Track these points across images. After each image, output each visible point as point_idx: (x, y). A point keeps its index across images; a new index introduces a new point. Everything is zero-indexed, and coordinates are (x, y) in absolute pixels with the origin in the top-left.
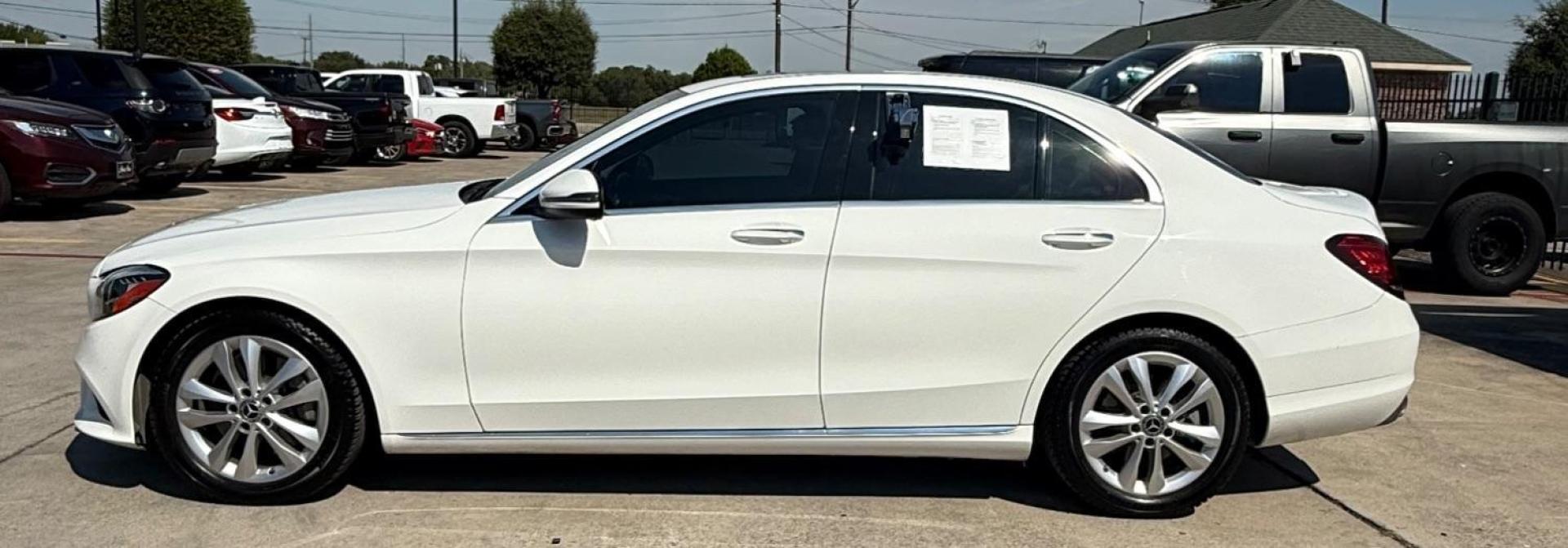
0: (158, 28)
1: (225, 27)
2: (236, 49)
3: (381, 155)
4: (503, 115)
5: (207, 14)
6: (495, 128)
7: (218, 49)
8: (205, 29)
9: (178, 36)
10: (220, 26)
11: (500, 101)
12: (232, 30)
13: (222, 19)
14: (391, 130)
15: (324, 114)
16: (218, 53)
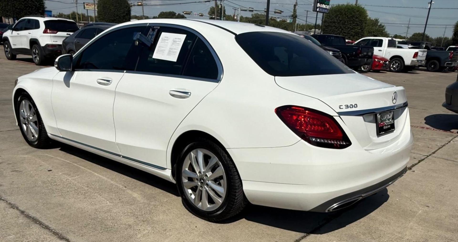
0: (337, 23)
2: (360, 31)
3: (363, 69)
4: (417, 56)
5: (352, 18)
6: (412, 61)
8: (351, 23)
9: (342, 26)
10: (356, 22)
11: (417, 50)
12: (360, 24)
13: (357, 20)
14: (360, 59)
15: (331, 52)
16: (353, 32)
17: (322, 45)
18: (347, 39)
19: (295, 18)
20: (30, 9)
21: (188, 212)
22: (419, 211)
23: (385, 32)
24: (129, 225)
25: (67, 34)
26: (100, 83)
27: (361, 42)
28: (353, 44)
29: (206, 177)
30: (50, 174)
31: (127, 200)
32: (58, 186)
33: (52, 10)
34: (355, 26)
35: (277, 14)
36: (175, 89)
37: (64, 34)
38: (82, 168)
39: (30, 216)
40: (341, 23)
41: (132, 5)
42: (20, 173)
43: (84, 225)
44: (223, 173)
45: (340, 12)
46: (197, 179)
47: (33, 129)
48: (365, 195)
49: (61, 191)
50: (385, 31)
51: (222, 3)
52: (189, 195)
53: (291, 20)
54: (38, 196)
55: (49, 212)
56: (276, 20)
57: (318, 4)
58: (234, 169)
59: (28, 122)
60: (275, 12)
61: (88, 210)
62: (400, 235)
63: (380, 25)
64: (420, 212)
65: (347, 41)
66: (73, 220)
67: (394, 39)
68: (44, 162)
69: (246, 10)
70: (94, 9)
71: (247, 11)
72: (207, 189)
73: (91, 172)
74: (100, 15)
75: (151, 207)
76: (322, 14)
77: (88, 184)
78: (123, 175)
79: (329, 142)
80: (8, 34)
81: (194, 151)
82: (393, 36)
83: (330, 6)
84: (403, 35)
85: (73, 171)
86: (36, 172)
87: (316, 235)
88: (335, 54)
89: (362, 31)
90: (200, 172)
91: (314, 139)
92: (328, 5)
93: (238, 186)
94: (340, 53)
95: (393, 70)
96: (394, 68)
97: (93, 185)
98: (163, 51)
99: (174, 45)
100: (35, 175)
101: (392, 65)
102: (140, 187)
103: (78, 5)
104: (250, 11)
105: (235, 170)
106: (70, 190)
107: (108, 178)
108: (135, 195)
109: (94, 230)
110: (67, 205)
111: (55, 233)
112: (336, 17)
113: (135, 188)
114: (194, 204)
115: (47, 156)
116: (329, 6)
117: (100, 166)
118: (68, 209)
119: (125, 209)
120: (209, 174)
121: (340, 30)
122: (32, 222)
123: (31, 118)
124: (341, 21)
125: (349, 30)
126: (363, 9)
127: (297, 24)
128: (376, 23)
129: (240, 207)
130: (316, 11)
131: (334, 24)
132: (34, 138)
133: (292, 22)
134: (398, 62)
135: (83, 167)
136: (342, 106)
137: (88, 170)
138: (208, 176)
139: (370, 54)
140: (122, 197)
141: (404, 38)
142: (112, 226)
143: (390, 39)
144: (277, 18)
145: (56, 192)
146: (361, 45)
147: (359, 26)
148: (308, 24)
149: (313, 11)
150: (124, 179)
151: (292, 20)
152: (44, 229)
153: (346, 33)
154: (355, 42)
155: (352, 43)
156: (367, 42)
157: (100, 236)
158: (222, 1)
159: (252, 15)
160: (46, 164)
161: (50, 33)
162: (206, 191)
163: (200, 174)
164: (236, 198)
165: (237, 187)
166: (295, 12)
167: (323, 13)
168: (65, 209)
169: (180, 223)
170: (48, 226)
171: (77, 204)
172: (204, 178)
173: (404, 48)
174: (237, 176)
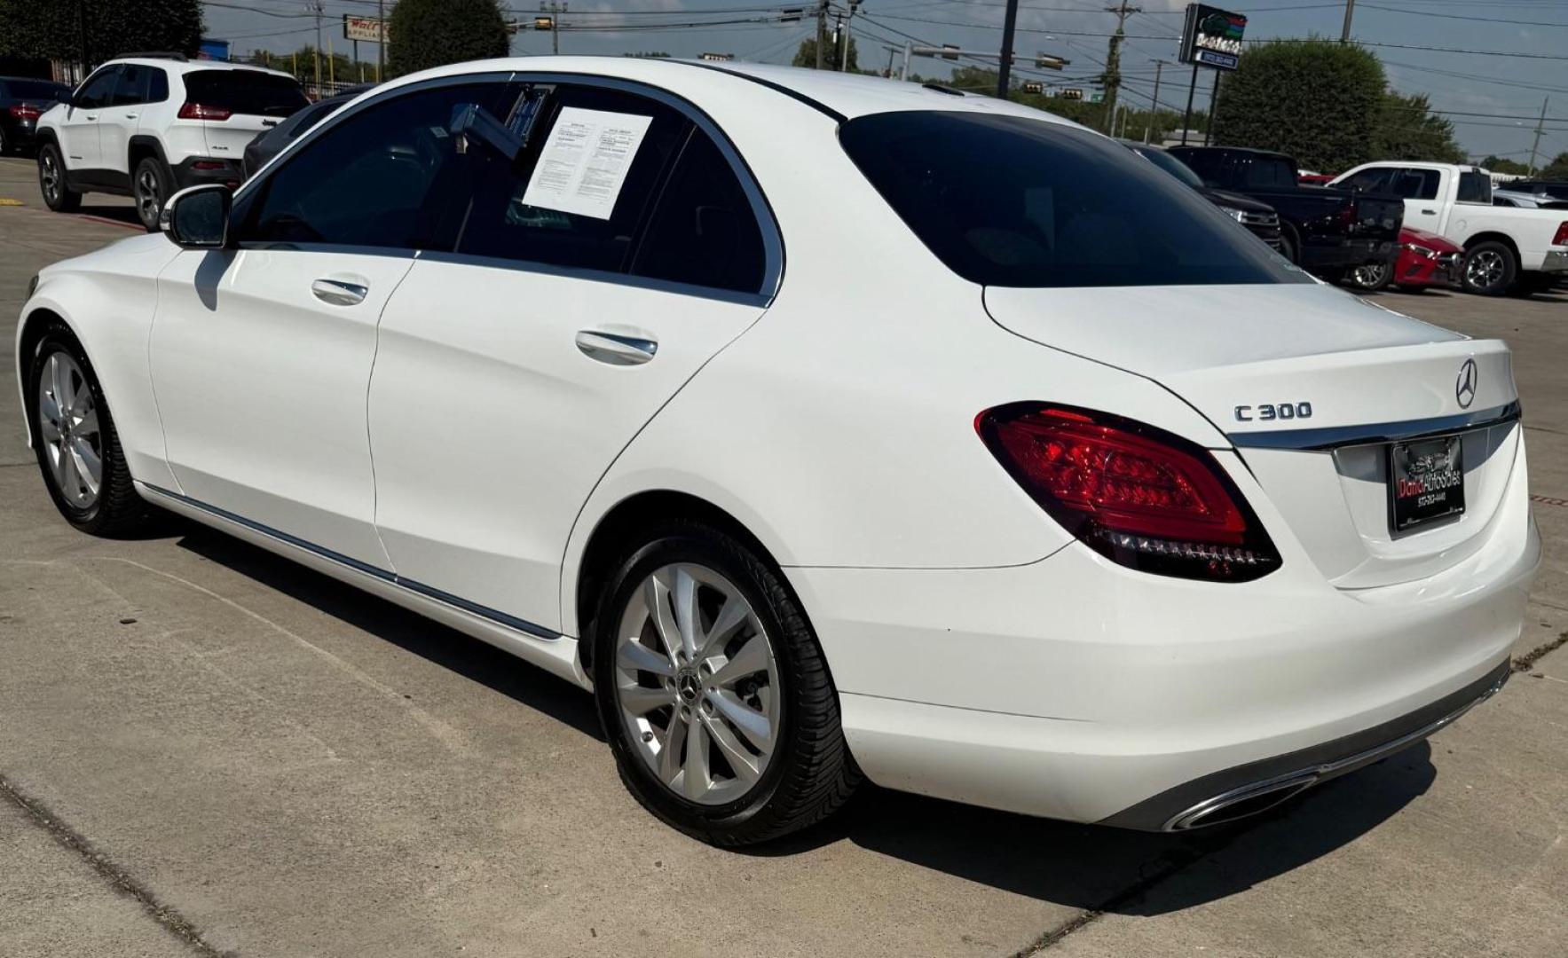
0: (1267, 109)
1: (1347, 108)
2: (1355, 138)
3: (1359, 279)
4: (1567, 236)
5: (1328, 91)
6: (1551, 254)
7: (1331, 138)
8: (1321, 110)
9: (1286, 120)
10: (1340, 108)
12: (1354, 113)
13: (1346, 97)
14: (1349, 243)
15: (1240, 213)
16: (1330, 143)
17: (1207, 186)
18: (1305, 167)
19: (1114, 87)
20: (149, 34)
21: (636, 803)
22: (1556, 837)
23: (1450, 147)
24: (400, 848)
25: (266, 123)
26: (323, 296)
27: (1355, 181)
28: (1326, 186)
29: (705, 673)
30: (127, 635)
31: (406, 749)
32: (149, 680)
33: (228, 41)
34: (1335, 119)
35: (1044, 68)
36: (599, 326)
37: (255, 122)
38: (250, 616)
39: (21, 794)
40: (1284, 108)
41: (515, 27)
42: (15, 625)
43: (222, 842)
44: (769, 663)
45: (1282, 67)
46: (672, 681)
47: (82, 465)
48: (1330, 767)
49: (154, 703)
50: (1452, 142)
51: (841, 25)
52: (642, 741)
53: (1098, 92)
54: (67, 717)
55: (94, 783)
56: (1043, 92)
57: (1201, 36)
58: (812, 646)
59: (67, 437)
60: (1039, 64)
61: (246, 783)
62: (1471, 935)
63: (1434, 119)
64: (1558, 841)
65: (1303, 173)
66: (184, 817)
67: (1484, 171)
68: (111, 587)
69: (930, 55)
70: (378, 39)
71: (936, 56)
72: (708, 719)
73: (285, 632)
74: (396, 58)
75: (496, 778)
76: (1213, 73)
77: (263, 680)
78: (404, 651)
79: (1190, 552)
80: (55, 118)
81: (665, 570)
82: (1480, 160)
83: (1246, 45)
84: (1518, 160)
85: (215, 627)
86: (74, 624)
87: (1126, 918)
88: (1256, 219)
89: (1361, 138)
90: (682, 654)
91: (1126, 541)
92: (1239, 39)
93: (826, 714)
94: (1276, 216)
95: (1477, 285)
96: (1480, 277)
97: (284, 684)
98: (560, 179)
99: (605, 155)
100: (71, 636)
101: (1470, 268)
102: (465, 700)
103: (324, 22)
104: (946, 56)
105: (815, 653)
106: (190, 699)
107: (346, 658)
108: (442, 730)
109: (259, 862)
110: (170, 757)
111: (106, 865)
112: (1266, 87)
113: (445, 701)
114: (657, 773)
115: (128, 566)
116: (1240, 45)
117: (320, 612)
118: (171, 774)
119: (394, 784)
120: (717, 663)
121: (1281, 132)
122: (22, 821)
123: (77, 421)
124: (1284, 100)
125: (1313, 134)
126: (1370, 57)
127: (1121, 110)
128: (1416, 112)
129: (829, 795)
130: (1192, 61)
131: (1256, 112)
132: (85, 498)
133: (1103, 101)
134: (1494, 257)
135: (256, 612)
136: (1248, 408)
137: (274, 626)
138: (714, 671)
139: (1388, 223)
140: (389, 734)
141: (1523, 170)
142: (330, 846)
143: (1468, 169)
144: (1044, 85)
145: (136, 704)
146: (1354, 191)
147: (1353, 121)
148: (1160, 110)
149: (1179, 60)
150: (405, 668)
151: (1102, 93)
152: (66, 848)
153: (1302, 147)
154: (1331, 179)
155: (1323, 183)
156: (1380, 179)
157: (278, 885)
158: (842, 20)
159: (955, 72)
160: (118, 597)
161: (204, 117)
162: (704, 726)
163: (683, 660)
164: (816, 759)
165: (822, 718)
166: (1114, 66)
167: (1218, 68)
168: (159, 773)
169: (599, 846)
170: (81, 838)
171: (209, 753)
172: (695, 675)
173: (1520, 207)
174: (822, 675)
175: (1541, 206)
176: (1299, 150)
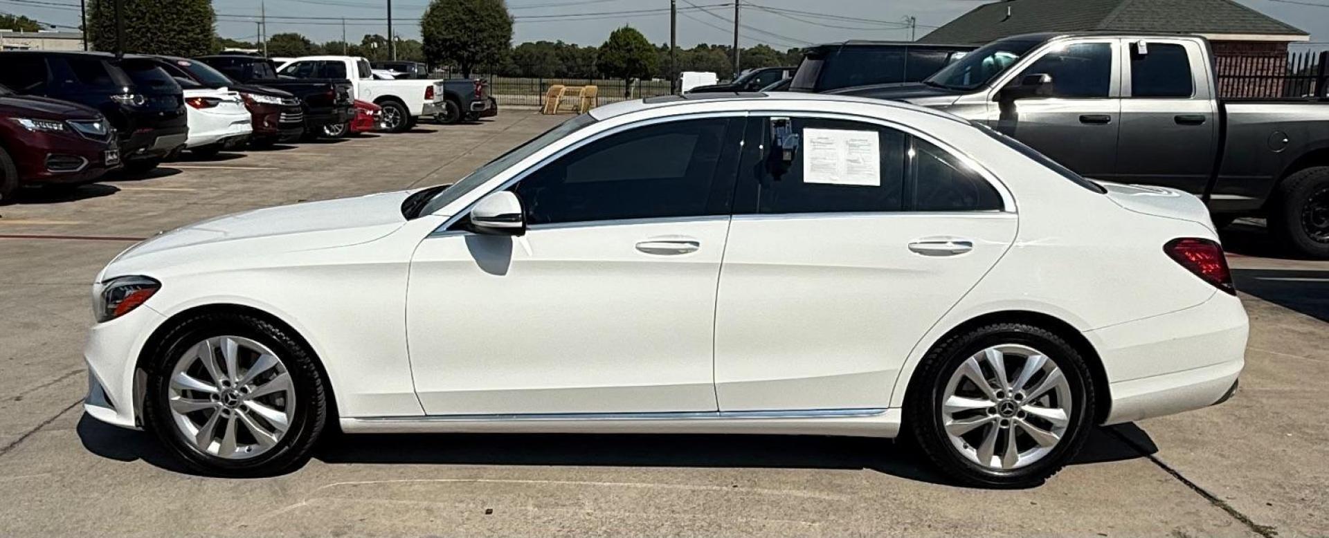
0: (134, 19)
1: (191, 17)
2: (200, 36)
3: (327, 132)
4: (432, 95)
5: (175, 7)
6: (425, 106)
7: (185, 37)
8: (173, 19)
9: (150, 26)
10: (186, 17)
11: (429, 82)
12: (197, 20)
13: (188, 10)
14: (336, 111)
16: (185, 40)
34: (184, 24)
95: (387, 128)
125: (172, 35)
153: (166, 43)
175: (397, 78)
176: (165, 46)
